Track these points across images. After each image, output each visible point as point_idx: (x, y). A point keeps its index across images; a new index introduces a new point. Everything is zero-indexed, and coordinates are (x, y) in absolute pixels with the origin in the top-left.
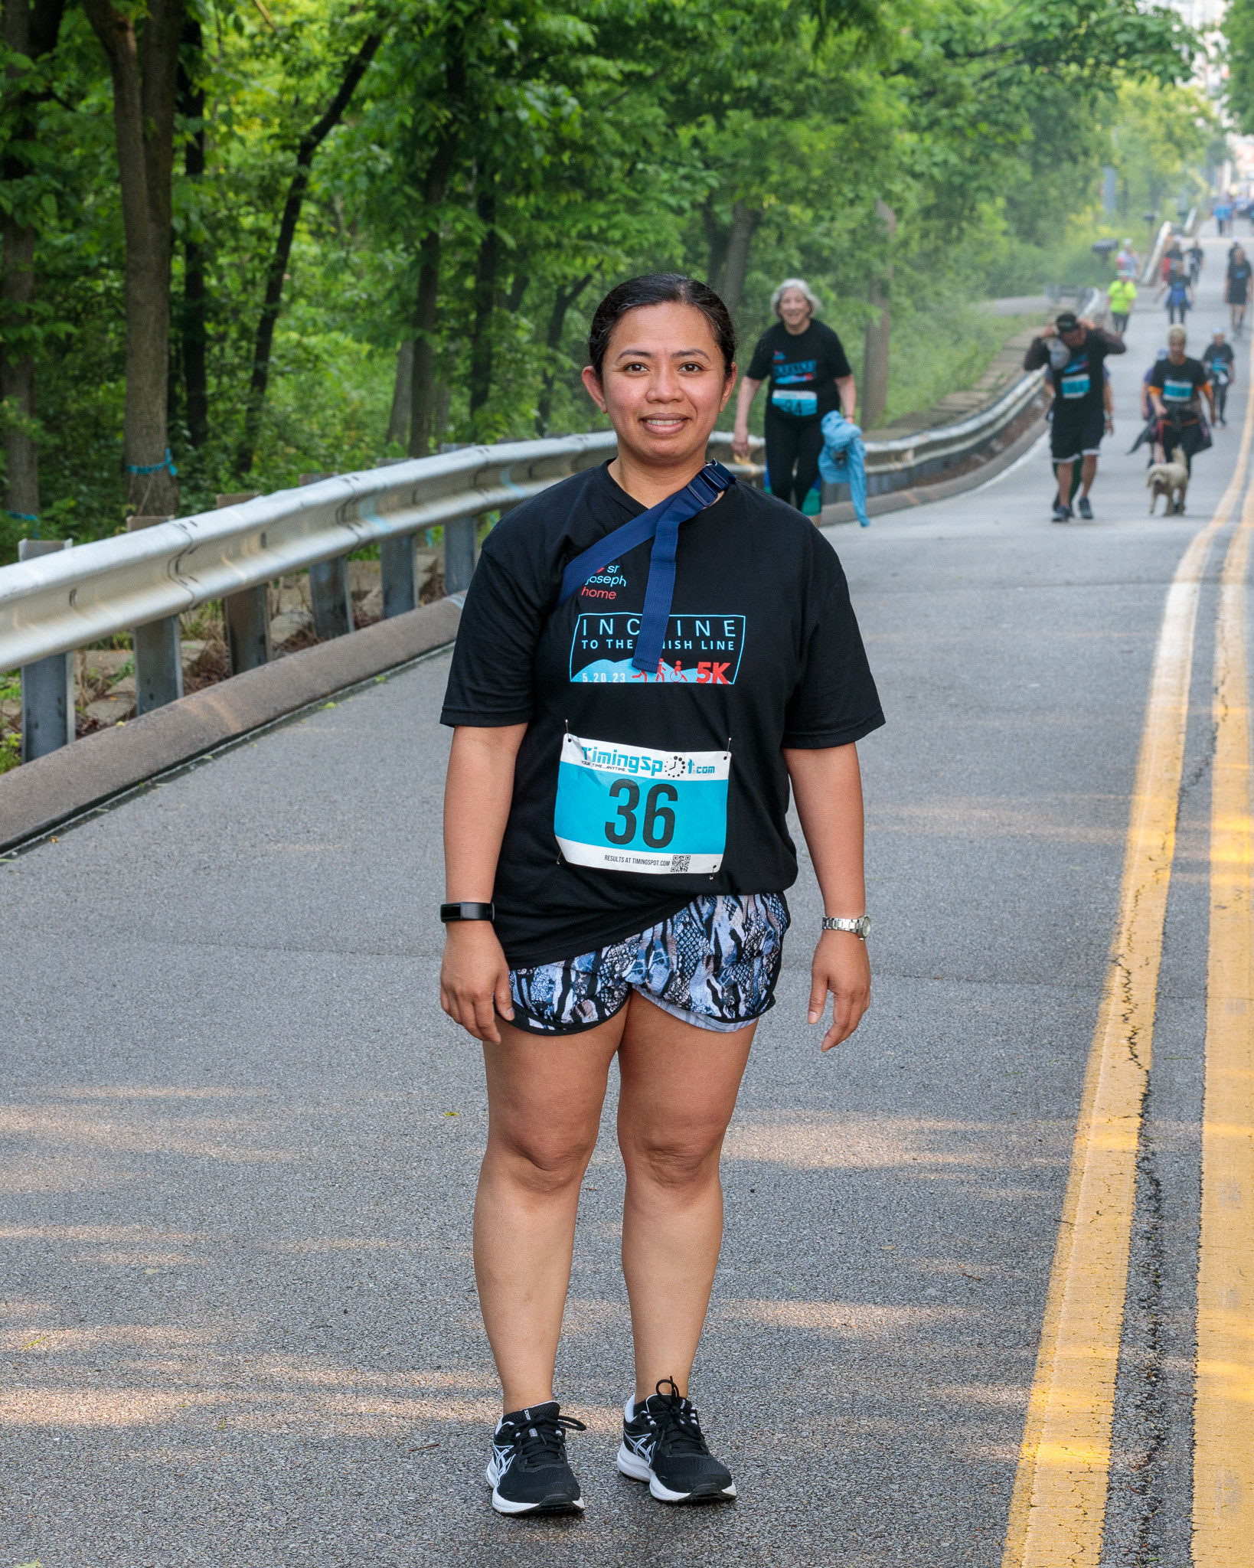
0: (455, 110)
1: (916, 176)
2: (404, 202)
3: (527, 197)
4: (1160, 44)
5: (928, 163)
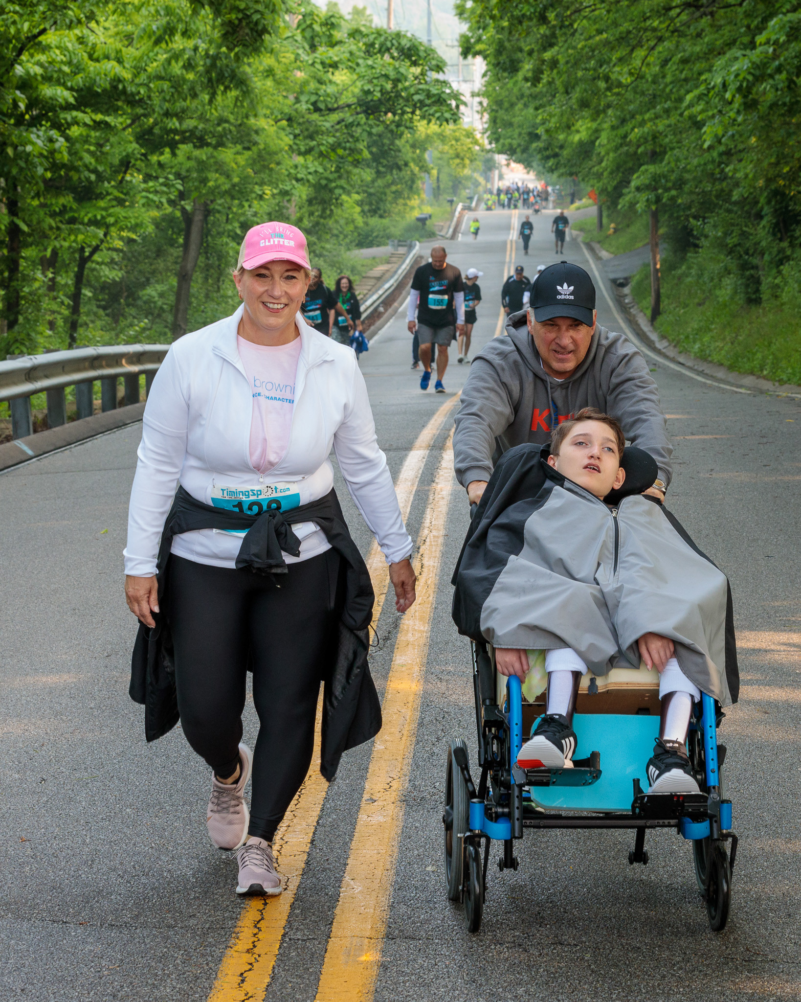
1: (299, 180)
3: (40, 199)
4: (440, 100)
5: (305, 172)
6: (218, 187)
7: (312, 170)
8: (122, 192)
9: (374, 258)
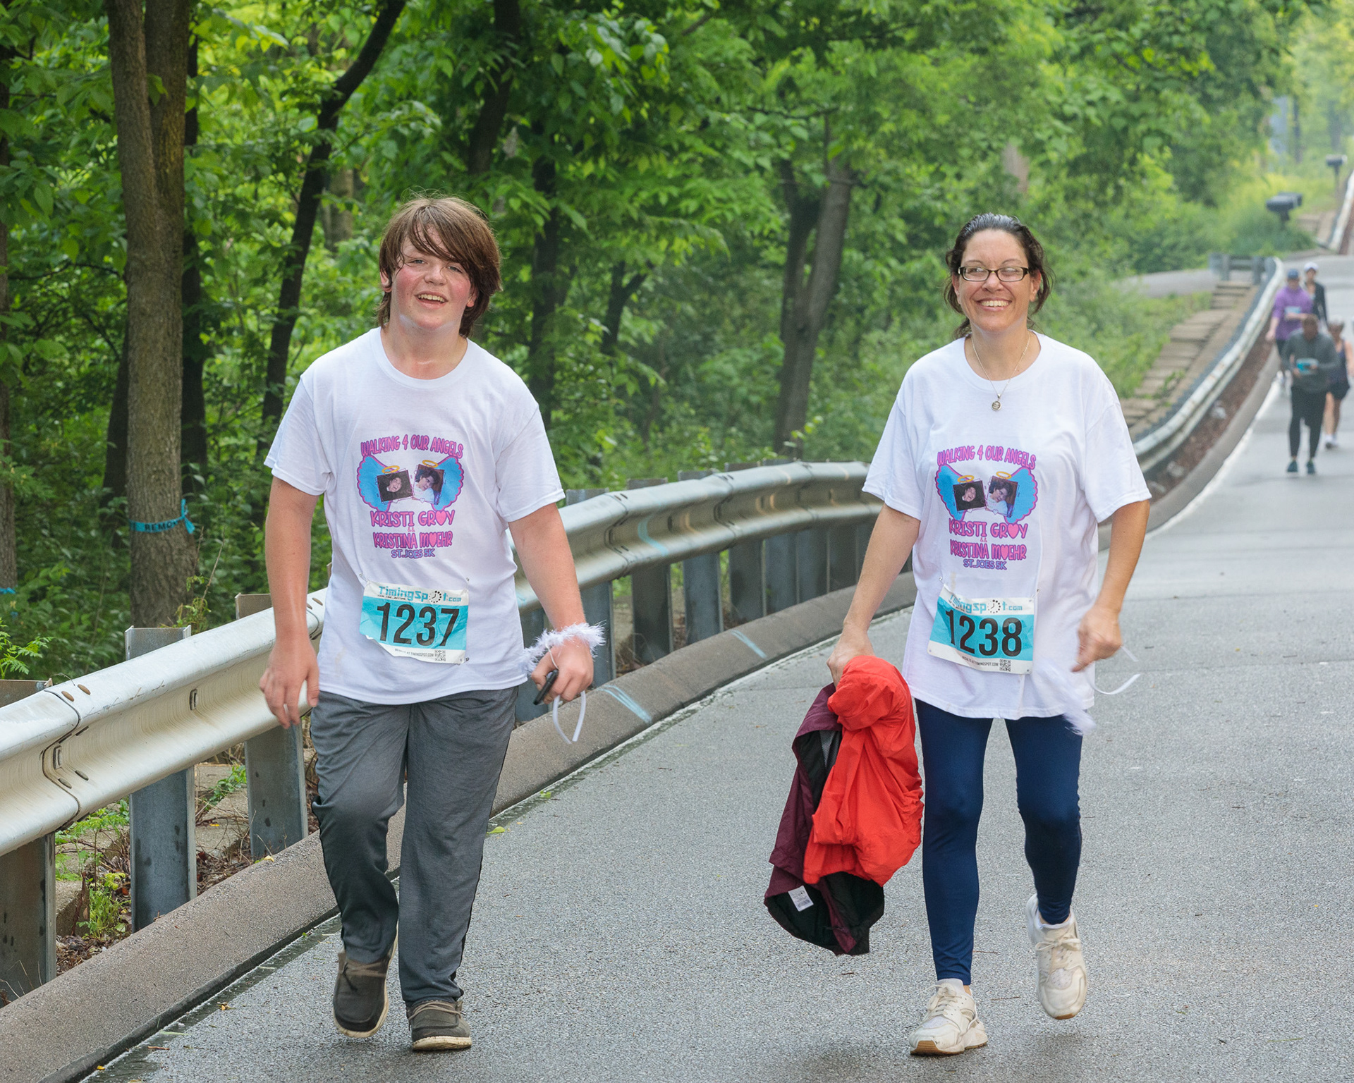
0: (506, 53)
1: (1065, 119)
2: (444, 173)
3: (596, 162)
5: (1081, 102)
6: (902, 135)
7: (1094, 97)
8: (712, 146)
9: (1172, 297)
